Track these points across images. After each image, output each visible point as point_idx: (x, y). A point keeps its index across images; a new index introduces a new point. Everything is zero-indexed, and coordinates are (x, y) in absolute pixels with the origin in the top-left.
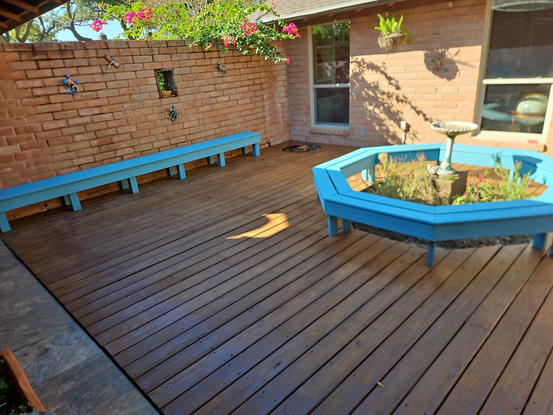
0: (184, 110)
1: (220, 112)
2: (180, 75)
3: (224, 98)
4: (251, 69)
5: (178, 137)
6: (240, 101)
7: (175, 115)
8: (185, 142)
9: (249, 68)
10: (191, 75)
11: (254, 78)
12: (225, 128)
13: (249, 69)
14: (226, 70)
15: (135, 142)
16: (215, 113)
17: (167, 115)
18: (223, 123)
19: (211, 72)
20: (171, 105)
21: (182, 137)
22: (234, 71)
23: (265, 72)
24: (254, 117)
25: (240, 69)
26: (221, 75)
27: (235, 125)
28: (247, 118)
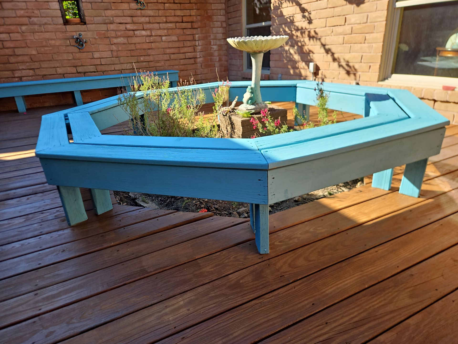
0: (93, 40)
1: (138, 46)
2: (89, 2)
3: (144, 33)
4: (179, 5)
5: (86, 66)
6: (164, 38)
7: (81, 43)
8: (95, 72)
9: (177, 3)
10: (102, 4)
11: (182, 15)
12: (145, 63)
13: (176, 5)
14: (147, 3)
15: (36, 65)
16: (132, 47)
17: (73, 42)
18: (142, 59)
19: (127, 3)
20: (78, 33)
21: (91, 67)
22: (156, 5)
23: (198, 9)
24: (182, 56)
25: (164, 3)
26: (140, 7)
27: (158, 61)
28: (172, 56)
